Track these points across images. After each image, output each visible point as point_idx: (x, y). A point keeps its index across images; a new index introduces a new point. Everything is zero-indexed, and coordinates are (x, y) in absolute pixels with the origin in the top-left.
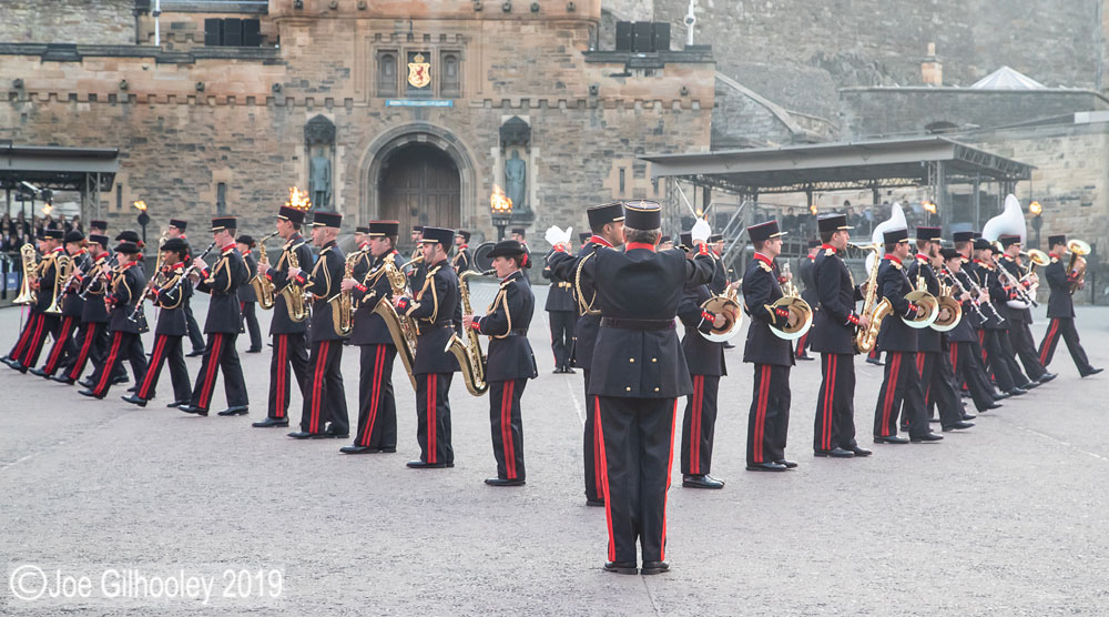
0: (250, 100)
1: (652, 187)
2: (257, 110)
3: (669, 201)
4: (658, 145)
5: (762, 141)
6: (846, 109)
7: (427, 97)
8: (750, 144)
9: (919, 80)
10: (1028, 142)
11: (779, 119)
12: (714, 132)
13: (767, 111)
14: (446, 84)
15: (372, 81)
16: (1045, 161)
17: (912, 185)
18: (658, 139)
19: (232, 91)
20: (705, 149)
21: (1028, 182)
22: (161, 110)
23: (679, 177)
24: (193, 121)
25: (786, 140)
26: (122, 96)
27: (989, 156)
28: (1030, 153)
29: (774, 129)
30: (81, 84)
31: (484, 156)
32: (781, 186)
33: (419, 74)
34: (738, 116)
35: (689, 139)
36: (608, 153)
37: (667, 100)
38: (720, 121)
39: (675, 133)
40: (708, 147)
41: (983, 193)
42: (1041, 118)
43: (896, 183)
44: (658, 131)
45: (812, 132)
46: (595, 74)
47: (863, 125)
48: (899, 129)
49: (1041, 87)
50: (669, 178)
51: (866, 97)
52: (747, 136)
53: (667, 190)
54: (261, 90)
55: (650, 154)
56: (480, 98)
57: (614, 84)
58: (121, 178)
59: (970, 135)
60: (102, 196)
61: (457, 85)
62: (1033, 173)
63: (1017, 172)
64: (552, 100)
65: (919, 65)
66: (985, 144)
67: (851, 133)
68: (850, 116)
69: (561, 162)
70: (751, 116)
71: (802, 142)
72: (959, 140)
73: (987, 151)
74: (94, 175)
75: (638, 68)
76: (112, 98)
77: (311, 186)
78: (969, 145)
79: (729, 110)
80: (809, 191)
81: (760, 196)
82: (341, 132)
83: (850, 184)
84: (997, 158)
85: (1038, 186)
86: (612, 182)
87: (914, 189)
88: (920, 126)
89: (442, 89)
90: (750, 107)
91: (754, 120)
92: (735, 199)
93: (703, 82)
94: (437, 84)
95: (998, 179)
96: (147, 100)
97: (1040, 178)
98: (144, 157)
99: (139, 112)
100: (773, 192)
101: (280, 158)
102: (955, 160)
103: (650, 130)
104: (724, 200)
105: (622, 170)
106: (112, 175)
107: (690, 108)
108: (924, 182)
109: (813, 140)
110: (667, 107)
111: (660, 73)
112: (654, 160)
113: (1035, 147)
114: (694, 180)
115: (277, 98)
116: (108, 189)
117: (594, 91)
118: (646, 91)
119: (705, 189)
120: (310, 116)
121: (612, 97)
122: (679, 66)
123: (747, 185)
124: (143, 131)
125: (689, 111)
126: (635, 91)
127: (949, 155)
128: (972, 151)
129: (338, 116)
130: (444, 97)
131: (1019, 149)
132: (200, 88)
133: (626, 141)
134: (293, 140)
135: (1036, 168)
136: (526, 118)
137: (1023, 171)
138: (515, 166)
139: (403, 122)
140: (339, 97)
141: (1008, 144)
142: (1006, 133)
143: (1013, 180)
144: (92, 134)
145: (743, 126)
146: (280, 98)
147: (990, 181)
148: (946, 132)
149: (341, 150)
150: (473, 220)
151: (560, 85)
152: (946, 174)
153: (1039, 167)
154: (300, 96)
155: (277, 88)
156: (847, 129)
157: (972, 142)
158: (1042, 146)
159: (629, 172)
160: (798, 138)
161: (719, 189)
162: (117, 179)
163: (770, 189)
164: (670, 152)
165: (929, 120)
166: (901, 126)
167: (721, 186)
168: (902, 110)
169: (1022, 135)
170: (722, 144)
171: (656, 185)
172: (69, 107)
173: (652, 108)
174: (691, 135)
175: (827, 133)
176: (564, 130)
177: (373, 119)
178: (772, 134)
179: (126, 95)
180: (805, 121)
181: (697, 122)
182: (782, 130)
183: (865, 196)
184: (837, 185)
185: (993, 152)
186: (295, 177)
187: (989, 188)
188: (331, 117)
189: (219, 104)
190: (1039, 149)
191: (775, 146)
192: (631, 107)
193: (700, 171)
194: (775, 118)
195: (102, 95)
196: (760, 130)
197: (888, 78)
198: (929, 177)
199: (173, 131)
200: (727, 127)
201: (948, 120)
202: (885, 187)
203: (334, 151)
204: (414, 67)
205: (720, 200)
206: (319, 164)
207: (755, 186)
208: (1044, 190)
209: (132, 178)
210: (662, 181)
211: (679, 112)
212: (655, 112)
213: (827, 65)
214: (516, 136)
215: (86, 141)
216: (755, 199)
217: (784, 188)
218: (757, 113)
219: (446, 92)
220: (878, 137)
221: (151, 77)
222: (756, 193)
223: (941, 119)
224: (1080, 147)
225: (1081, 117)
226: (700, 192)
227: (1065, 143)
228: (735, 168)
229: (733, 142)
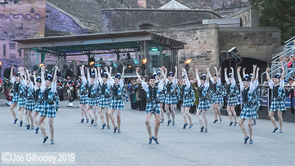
1: (18, 53)
4: (21, 34)
5: (68, 33)
6: (105, 18)
8: (62, 34)
9: (137, 6)
10: (183, 32)
11: (76, 23)
12: (46, 29)
13: (70, 19)
16: (190, 41)
17: (133, 52)
18: (20, 31)
20: (42, 36)
21: (183, 50)
23: (30, 48)
25: (79, 32)
27: (166, 39)
28: (183, 37)
29: (73, 27)
32: (76, 53)
34: (57, 21)
35: (35, 31)
37: (25, 14)
38: (49, 23)
39: (28, 29)
40: (44, 35)
41: (164, 55)
42: (188, 22)
43: (127, 51)
44: (21, 28)
45: (91, 28)
47: (112, 25)
48: (128, 27)
49: (188, 9)
50: (25, 49)
51: (114, 13)
52: (62, 30)
53: (25, 55)
55: (17, 38)
59: (158, 29)
62: (185, 46)
63: (178, 45)
66: (165, 33)
67: (107, 29)
68: (107, 21)
70: (63, 21)
71: (86, 33)
72: (153, 31)
73: (165, 36)
75: (11, 0)
78: (158, 34)
79: (53, 19)
80: (89, 54)
81: (67, 56)
83: (107, 51)
84: (170, 40)
85: (187, 52)
88: (137, 26)
90: (63, 17)
91: (65, 23)
92: (55, 58)
93: (40, 7)
95: (170, 49)
97: (188, 48)
100: (73, 55)
102: (152, 40)
103: (17, 28)
104: (51, 59)
105: (5, 46)
107: (35, 18)
108: (139, 50)
109: (91, 32)
110: (25, 17)
111: (21, 2)
112: (19, 41)
113: (185, 35)
114: (38, 51)
118: (15, 10)
119: (42, 53)
123: (60, 52)
125: (35, 19)
126: (10, 10)
127: (149, 38)
128: (159, 36)
131: (179, 36)
133: (6, 33)
135: (187, 44)
137: (181, 45)
141: (174, 33)
142: (174, 29)
143: (177, 49)
145: (60, 26)
147: (167, 49)
148: (148, 28)
152: (148, 47)
153: (188, 43)
156: (106, 27)
157: (159, 32)
158: (189, 34)
159: (8, 47)
160: (83, 31)
161: (48, 54)
163: (72, 54)
164: (26, 38)
165: (141, 23)
166: (129, 25)
167: (50, 53)
168: (129, 19)
169: (180, 30)
170: (50, 34)
171: (20, 52)
173: (18, 18)
174: (36, 30)
175: (97, 29)
178: (72, 29)
180: (87, 24)
181: (38, 24)
182: (77, 28)
183: (114, 57)
184: (101, 52)
185: (168, 37)
187: (167, 52)
190: (188, 36)
191: (74, 35)
192: (8, 17)
194: (74, 22)
196: (67, 27)
197: (123, 5)
198: (141, 48)
200: (52, 27)
201: (149, 23)
202: (122, 52)
205: (49, 59)
207: (65, 52)
208: (190, 53)
210: (22, 50)
211: (30, 20)
212: (19, 20)
216: (65, 58)
217: (77, 53)
218: (66, 20)
220: (119, 31)
222: (65, 56)
223: (146, 23)
224: (205, 34)
225: (205, 22)
226: (40, 55)
227: (198, 33)
228: (56, 45)
229: (55, 33)
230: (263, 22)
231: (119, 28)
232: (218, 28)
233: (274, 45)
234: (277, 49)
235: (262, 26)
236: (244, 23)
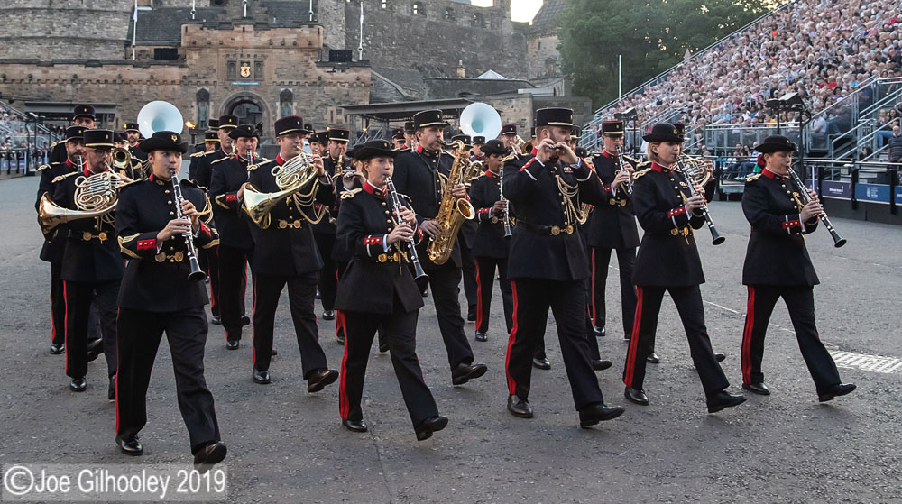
0: (173, 82)
1: (344, 119)
2: (176, 87)
3: (352, 125)
4: (347, 101)
5: (391, 100)
6: (426, 86)
7: (249, 81)
8: (386, 101)
9: (456, 75)
11: (399, 90)
12: (371, 96)
13: (393, 87)
14: (257, 75)
15: (225, 74)
16: (506, 109)
18: (347, 98)
19: (165, 79)
20: (367, 103)
22: (135, 87)
23: (356, 114)
24: (148, 91)
25: (402, 99)
26: (119, 81)
28: (500, 105)
29: (396, 95)
30: (101, 76)
31: (274, 107)
32: (398, 119)
33: (245, 71)
34: (381, 89)
35: (360, 98)
36: (326, 105)
37: (351, 82)
38: (373, 91)
39: (354, 96)
42: (504, 91)
44: (347, 95)
45: (412, 96)
46: (321, 71)
47: (433, 93)
48: (446, 95)
49: (505, 78)
50: (351, 115)
51: (434, 81)
52: (385, 98)
53: (351, 120)
54: (177, 78)
55: (344, 105)
56: (271, 81)
57: (328, 75)
58: (118, 115)
60: (110, 124)
61: (262, 76)
64: (302, 82)
65: (456, 69)
67: (428, 97)
68: (427, 90)
69: (306, 108)
70: (387, 89)
71: (408, 100)
74: (106, 114)
75: (338, 69)
76: (114, 82)
77: (199, 118)
79: (378, 87)
81: (390, 123)
82: (213, 96)
86: (327, 117)
87: (453, 120)
88: (456, 94)
89: (255, 77)
90: (386, 85)
91: (388, 91)
92: (379, 124)
93: (365, 75)
94: (253, 76)
96: (129, 82)
98: (128, 107)
99: (126, 87)
101: (185, 107)
103: (344, 95)
104: (375, 125)
105: (332, 112)
106: (114, 114)
109: (412, 99)
110: (351, 85)
111: (347, 71)
112: (346, 108)
113: (502, 103)
114: (362, 116)
115: (185, 81)
116: (112, 121)
117: (320, 78)
118: (342, 79)
119: (367, 120)
120: (199, 89)
121: (328, 81)
122: (355, 68)
123: (384, 118)
124: (127, 96)
125: (361, 87)
126: (337, 78)
129: (211, 89)
130: (256, 81)
131: (496, 104)
132: (152, 77)
133: (333, 100)
134: (192, 99)
135: (502, 112)
136: (291, 90)
138: (287, 110)
139: (237, 92)
140: (211, 81)
142: (491, 98)
144: (106, 97)
145: (383, 93)
146: (186, 82)
148: (467, 97)
149: (212, 103)
150: (268, 133)
151: (306, 76)
154: (194, 81)
155: (185, 77)
156: (426, 95)
159: (335, 113)
160: (406, 98)
161: (373, 120)
162: (116, 116)
164: (352, 104)
165: (460, 92)
166: (448, 94)
167: (373, 118)
168: (449, 87)
169: (496, 98)
170: (374, 101)
171: (346, 118)
172: (96, 86)
173: (344, 86)
175: (418, 97)
176: (306, 95)
177: (226, 91)
178: (395, 97)
179: (120, 80)
180: (409, 92)
181: (364, 91)
182: (400, 95)
186: (192, 115)
188: (207, 89)
189: (160, 84)
191: (396, 102)
192: (336, 85)
193: (365, 112)
194: (397, 90)
195: (110, 81)
196: (390, 95)
197: (444, 74)
199: (140, 96)
200: (376, 94)
201: (467, 92)
203: (209, 104)
204: (243, 68)
205: (373, 124)
206: (202, 109)
209: (123, 116)
211: (356, 87)
212: (346, 88)
213: (419, 68)
214: (286, 98)
215: (104, 100)
216: (388, 124)
218: (389, 88)
219: (257, 79)
220: (439, 98)
221: (131, 73)
222: (388, 122)
223: (464, 91)
224: (520, 103)
225: (520, 91)
226: (365, 122)
227: (514, 101)
228: (379, 111)
229: (378, 100)
230: (576, 92)
231: (439, 96)
232: (533, 97)
233: (585, 114)
234: (589, 118)
235: (573, 96)
236: (557, 93)
